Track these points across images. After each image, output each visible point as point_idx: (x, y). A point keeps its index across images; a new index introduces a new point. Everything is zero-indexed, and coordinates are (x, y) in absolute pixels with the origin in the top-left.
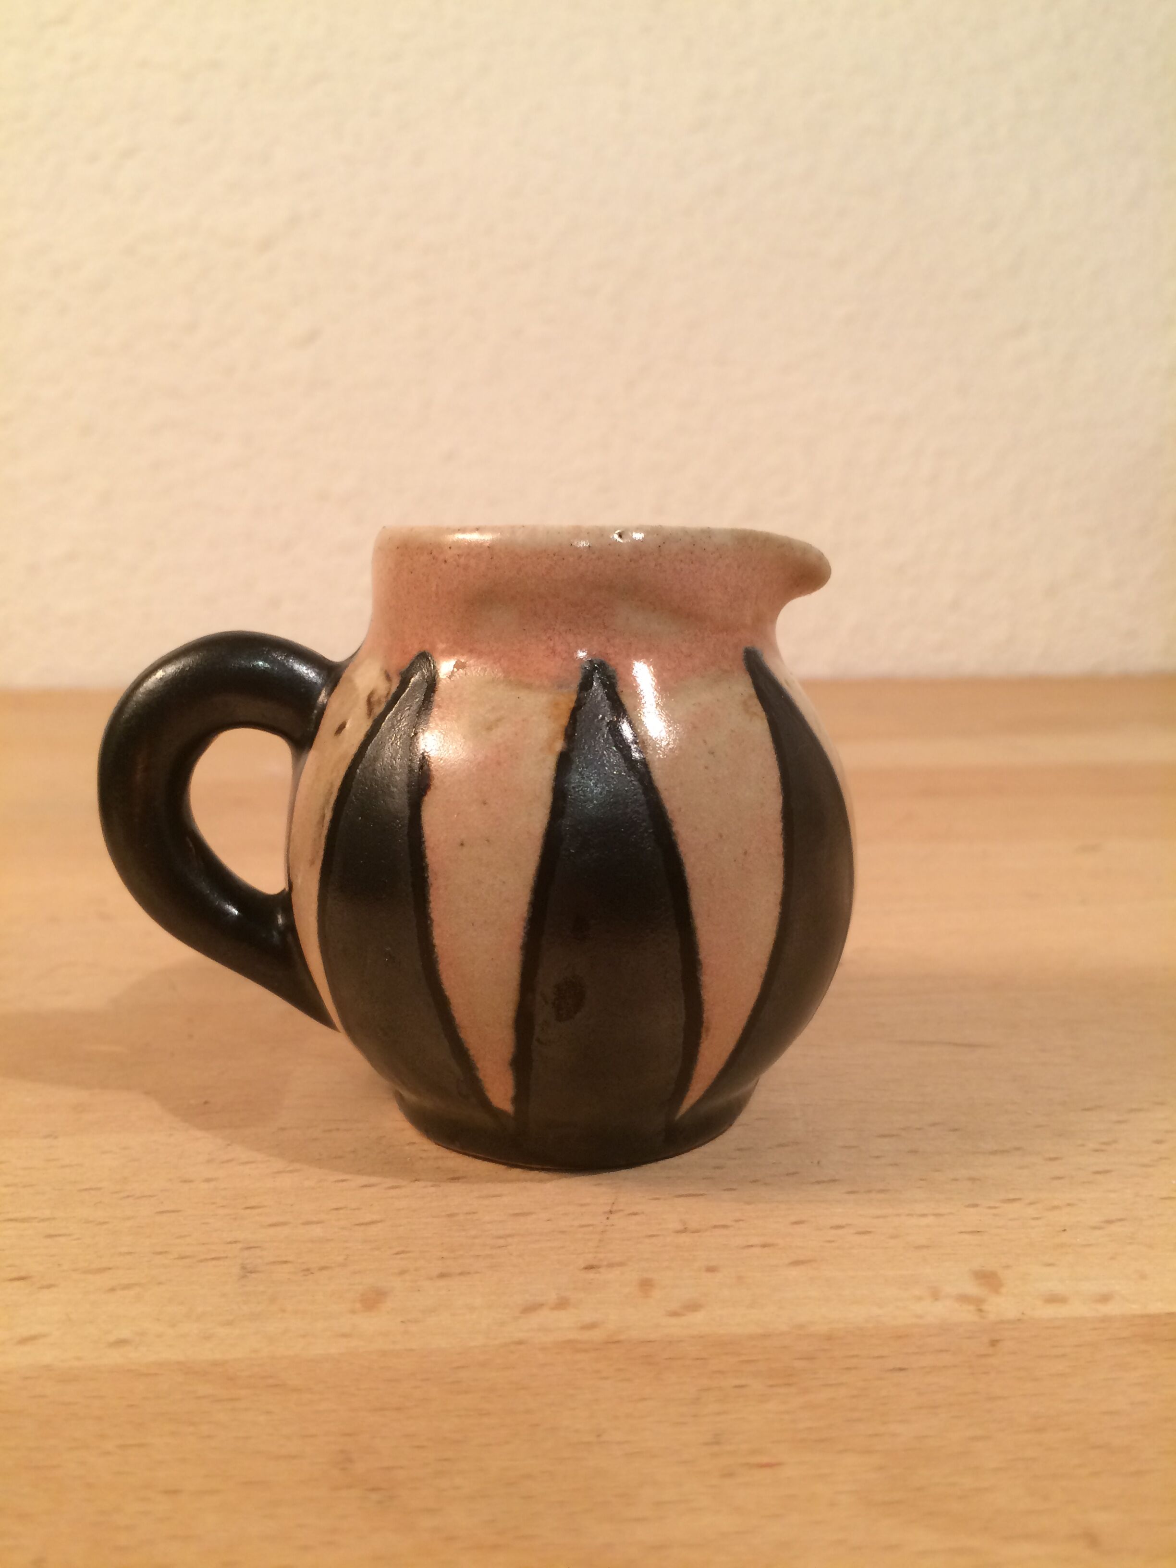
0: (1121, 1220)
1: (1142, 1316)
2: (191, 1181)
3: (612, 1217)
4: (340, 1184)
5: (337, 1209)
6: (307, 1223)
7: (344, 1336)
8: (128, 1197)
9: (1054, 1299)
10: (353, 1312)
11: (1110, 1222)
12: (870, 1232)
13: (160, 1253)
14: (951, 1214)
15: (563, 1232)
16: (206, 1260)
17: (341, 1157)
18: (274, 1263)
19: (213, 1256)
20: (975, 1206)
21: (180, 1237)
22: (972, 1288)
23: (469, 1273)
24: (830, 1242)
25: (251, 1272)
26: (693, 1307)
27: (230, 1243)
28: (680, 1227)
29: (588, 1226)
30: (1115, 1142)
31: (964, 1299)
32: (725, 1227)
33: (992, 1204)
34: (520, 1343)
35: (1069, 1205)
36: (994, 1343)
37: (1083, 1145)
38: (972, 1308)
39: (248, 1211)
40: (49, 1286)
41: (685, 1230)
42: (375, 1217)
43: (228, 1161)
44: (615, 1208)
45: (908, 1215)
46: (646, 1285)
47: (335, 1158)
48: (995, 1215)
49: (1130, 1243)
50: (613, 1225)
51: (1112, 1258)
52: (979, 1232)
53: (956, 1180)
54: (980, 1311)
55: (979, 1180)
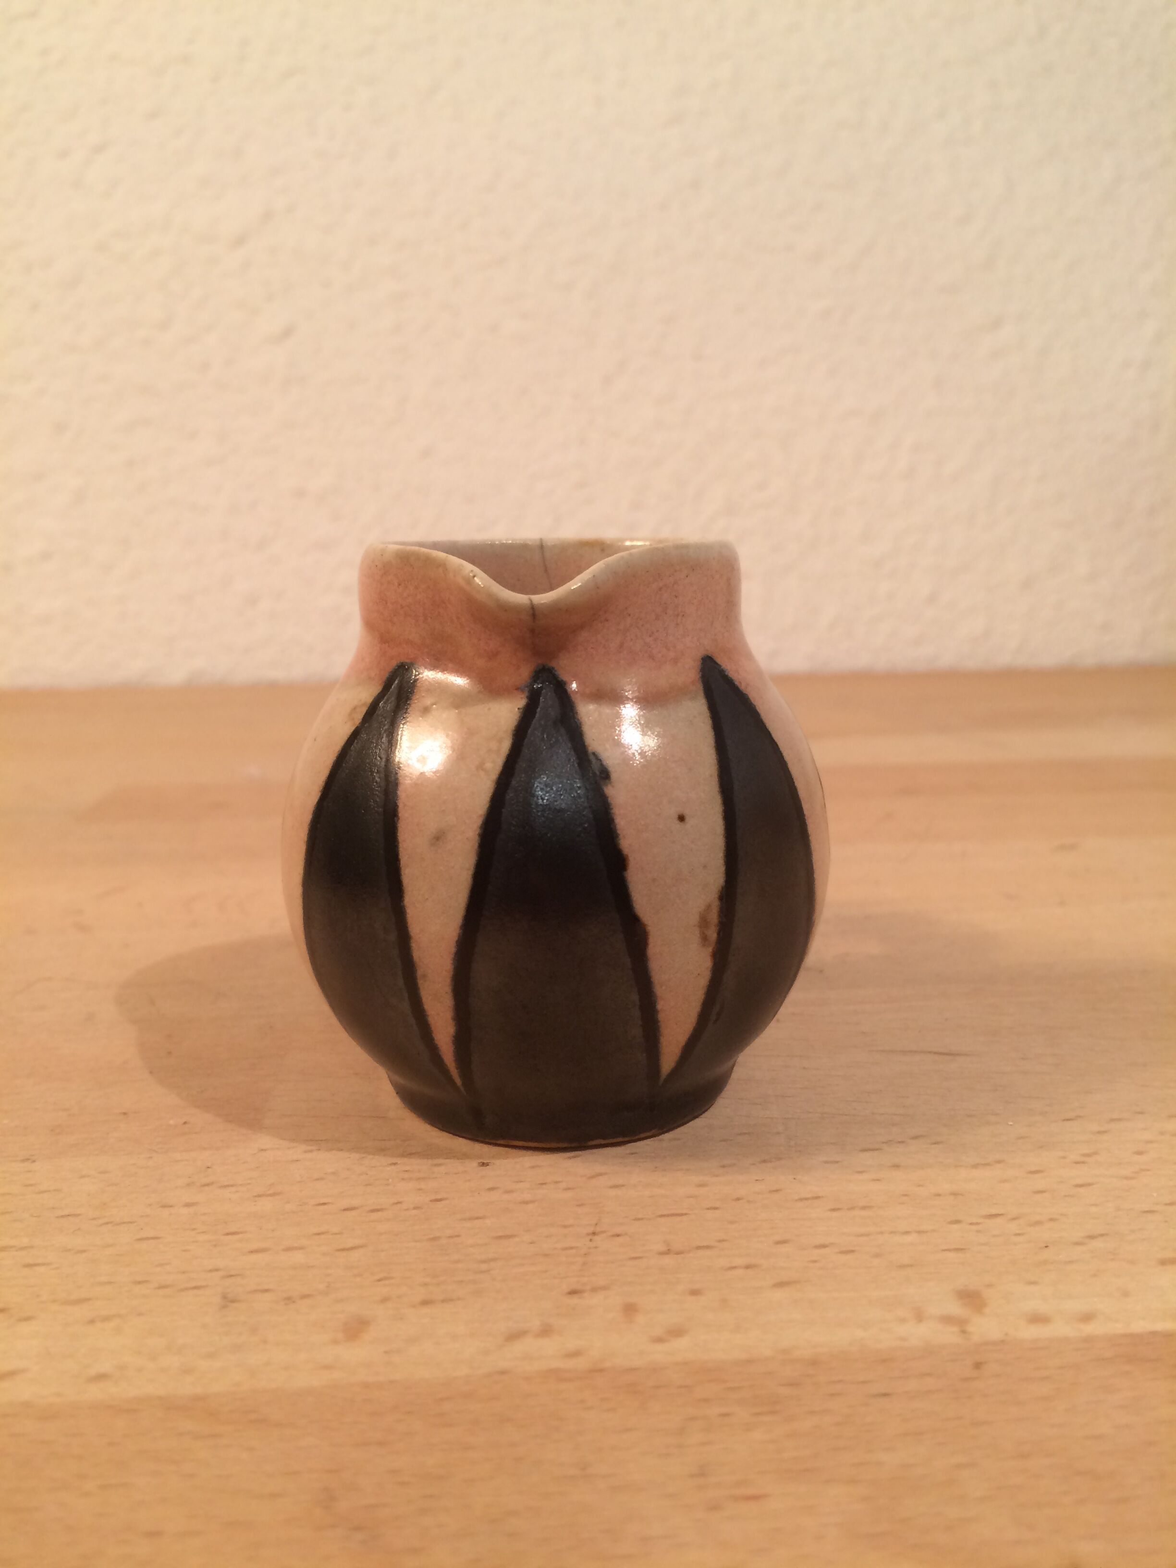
0: (1102, 1235)
2: (171, 1206)
3: (596, 1238)
4: (322, 1208)
5: (319, 1234)
6: (289, 1249)
7: (327, 1367)
8: (107, 1223)
9: (1037, 1319)
10: (335, 1342)
11: (1092, 1237)
12: (852, 1251)
13: (140, 1283)
14: (933, 1231)
15: (546, 1255)
16: (187, 1289)
17: (322, 1179)
18: (256, 1291)
19: (194, 1284)
20: (957, 1222)
21: (161, 1265)
22: (955, 1309)
23: (451, 1300)
24: (813, 1262)
25: (233, 1301)
26: (677, 1332)
27: (211, 1271)
28: (663, 1248)
29: (572, 1248)
30: (1095, 1153)
31: (947, 1320)
32: (708, 1247)
33: (975, 1221)
34: (503, 1372)
35: (1051, 1220)
36: (978, 1365)
37: (1064, 1158)
38: (955, 1329)
39: (230, 1237)
40: (28, 1319)
41: (668, 1252)
42: (356, 1242)
43: (208, 1185)
44: (598, 1229)
45: (891, 1233)
46: (630, 1310)
47: (317, 1179)
48: (978, 1231)
49: (1112, 1260)
50: (596, 1247)
51: (1095, 1275)
52: (962, 1249)
53: (939, 1195)
54: (964, 1332)
55: (962, 1195)
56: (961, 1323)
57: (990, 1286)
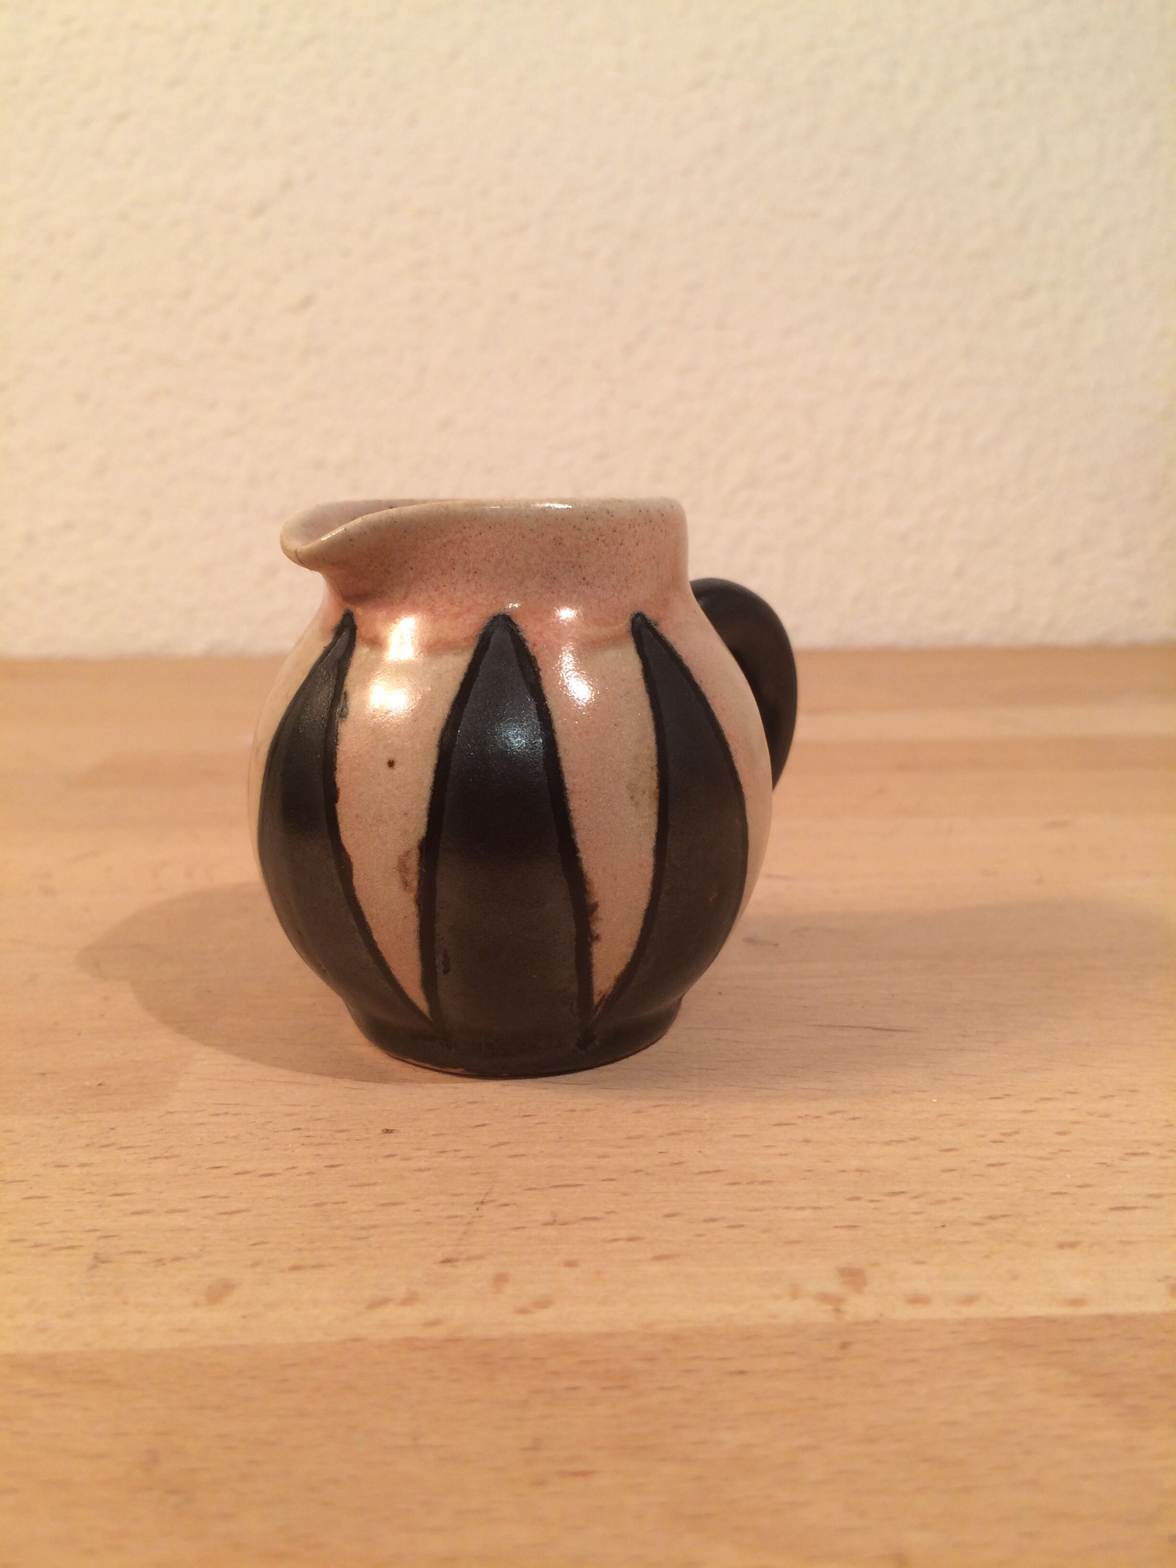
1: (1009, 1320)
2: (66, 1166)
3: (484, 1207)
4: (215, 1171)
5: (206, 1198)
6: (172, 1211)
9: (917, 1300)
11: (993, 1218)
12: (742, 1226)
14: (830, 1207)
15: (429, 1223)
16: (59, 1248)
18: (128, 1253)
20: (857, 1199)
21: (41, 1224)
22: (834, 1286)
23: (322, 1266)
24: (700, 1235)
25: (102, 1262)
26: (544, 1303)
27: (89, 1231)
28: (548, 1218)
29: (456, 1217)
30: (1016, 1133)
31: (824, 1298)
32: (594, 1219)
33: (874, 1198)
35: (954, 1199)
36: (844, 1346)
37: (982, 1136)
38: (829, 1307)
39: (116, 1198)
41: (553, 1223)
42: (242, 1206)
44: (488, 1198)
45: (786, 1208)
46: (500, 1280)
48: (875, 1209)
49: (1008, 1241)
50: (481, 1217)
51: (987, 1257)
52: (854, 1226)
53: (844, 1171)
54: (837, 1310)
55: (868, 1172)
56: (835, 1302)
57: (876, 1264)
